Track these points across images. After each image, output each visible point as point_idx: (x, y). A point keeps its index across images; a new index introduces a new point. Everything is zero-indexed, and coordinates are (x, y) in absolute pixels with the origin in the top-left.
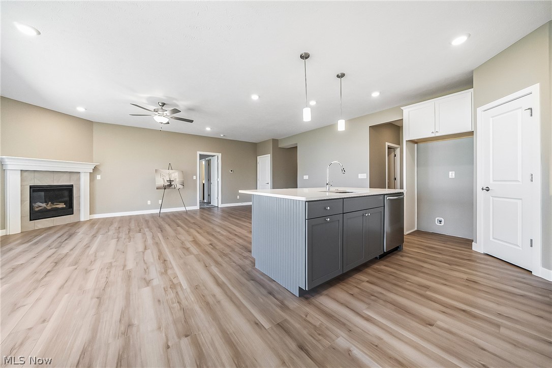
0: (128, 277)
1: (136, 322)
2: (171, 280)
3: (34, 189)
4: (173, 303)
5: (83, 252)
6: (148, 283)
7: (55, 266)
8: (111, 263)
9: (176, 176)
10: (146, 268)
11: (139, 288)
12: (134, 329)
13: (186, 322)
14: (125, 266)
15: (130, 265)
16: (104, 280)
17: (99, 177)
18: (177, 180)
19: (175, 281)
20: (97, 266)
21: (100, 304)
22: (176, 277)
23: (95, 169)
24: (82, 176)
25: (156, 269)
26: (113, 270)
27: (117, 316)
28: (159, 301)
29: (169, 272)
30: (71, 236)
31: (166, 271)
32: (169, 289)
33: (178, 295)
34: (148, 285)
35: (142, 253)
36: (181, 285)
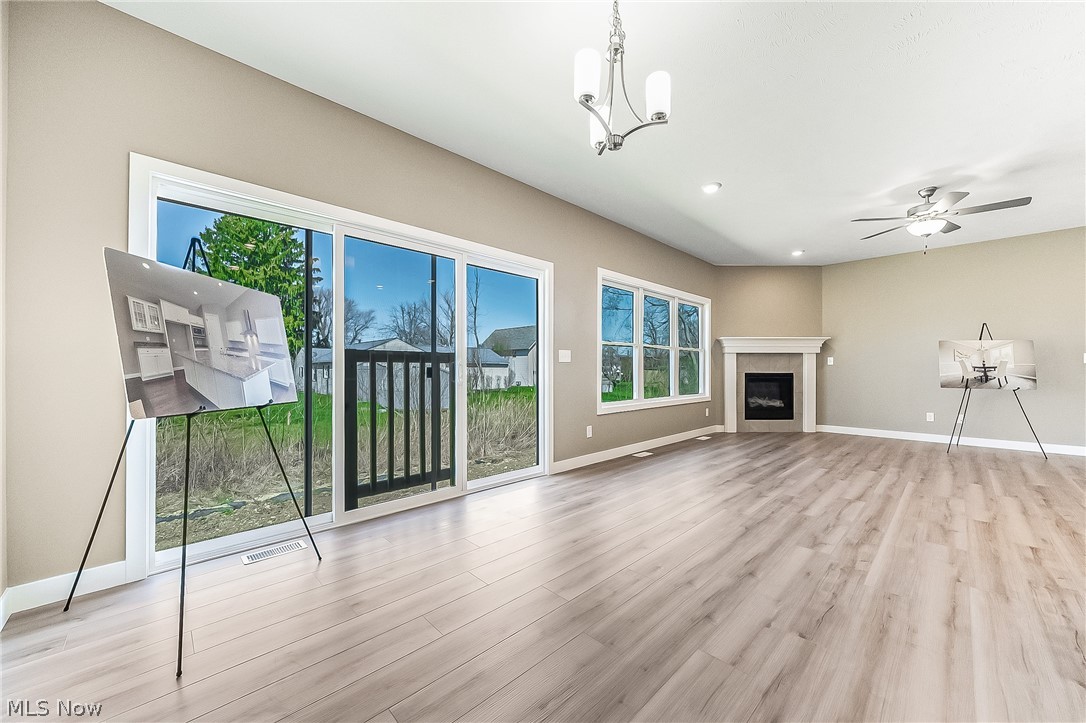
0: (796, 525)
1: (760, 575)
2: (854, 562)
3: (751, 379)
4: (825, 589)
5: (774, 472)
6: (815, 543)
7: (738, 477)
8: (792, 498)
9: (1005, 356)
10: (832, 524)
11: (798, 544)
12: (753, 581)
13: (819, 622)
14: (805, 509)
15: (813, 512)
16: (767, 513)
17: (830, 361)
18: (1011, 366)
19: (860, 566)
20: (773, 495)
21: (743, 535)
22: (869, 560)
23: (825, 346)
24: (805, 358)
25: (846, 533)
26: (786, 508)
27: (748, 556)
28: (808, 574)
29: (865, 549)
30: (778, 448)
31: (859, 545)
32: (838, 569)
33: (844, 585)
34: (812, 547)
35: (846, 502)
36: (864, 576)
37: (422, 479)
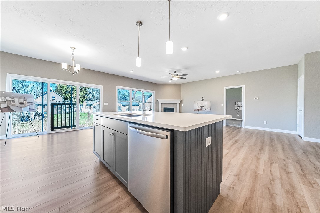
9: (206, 104)
17: (182, 105)
24: (177, 104)
37: (69, 127)
